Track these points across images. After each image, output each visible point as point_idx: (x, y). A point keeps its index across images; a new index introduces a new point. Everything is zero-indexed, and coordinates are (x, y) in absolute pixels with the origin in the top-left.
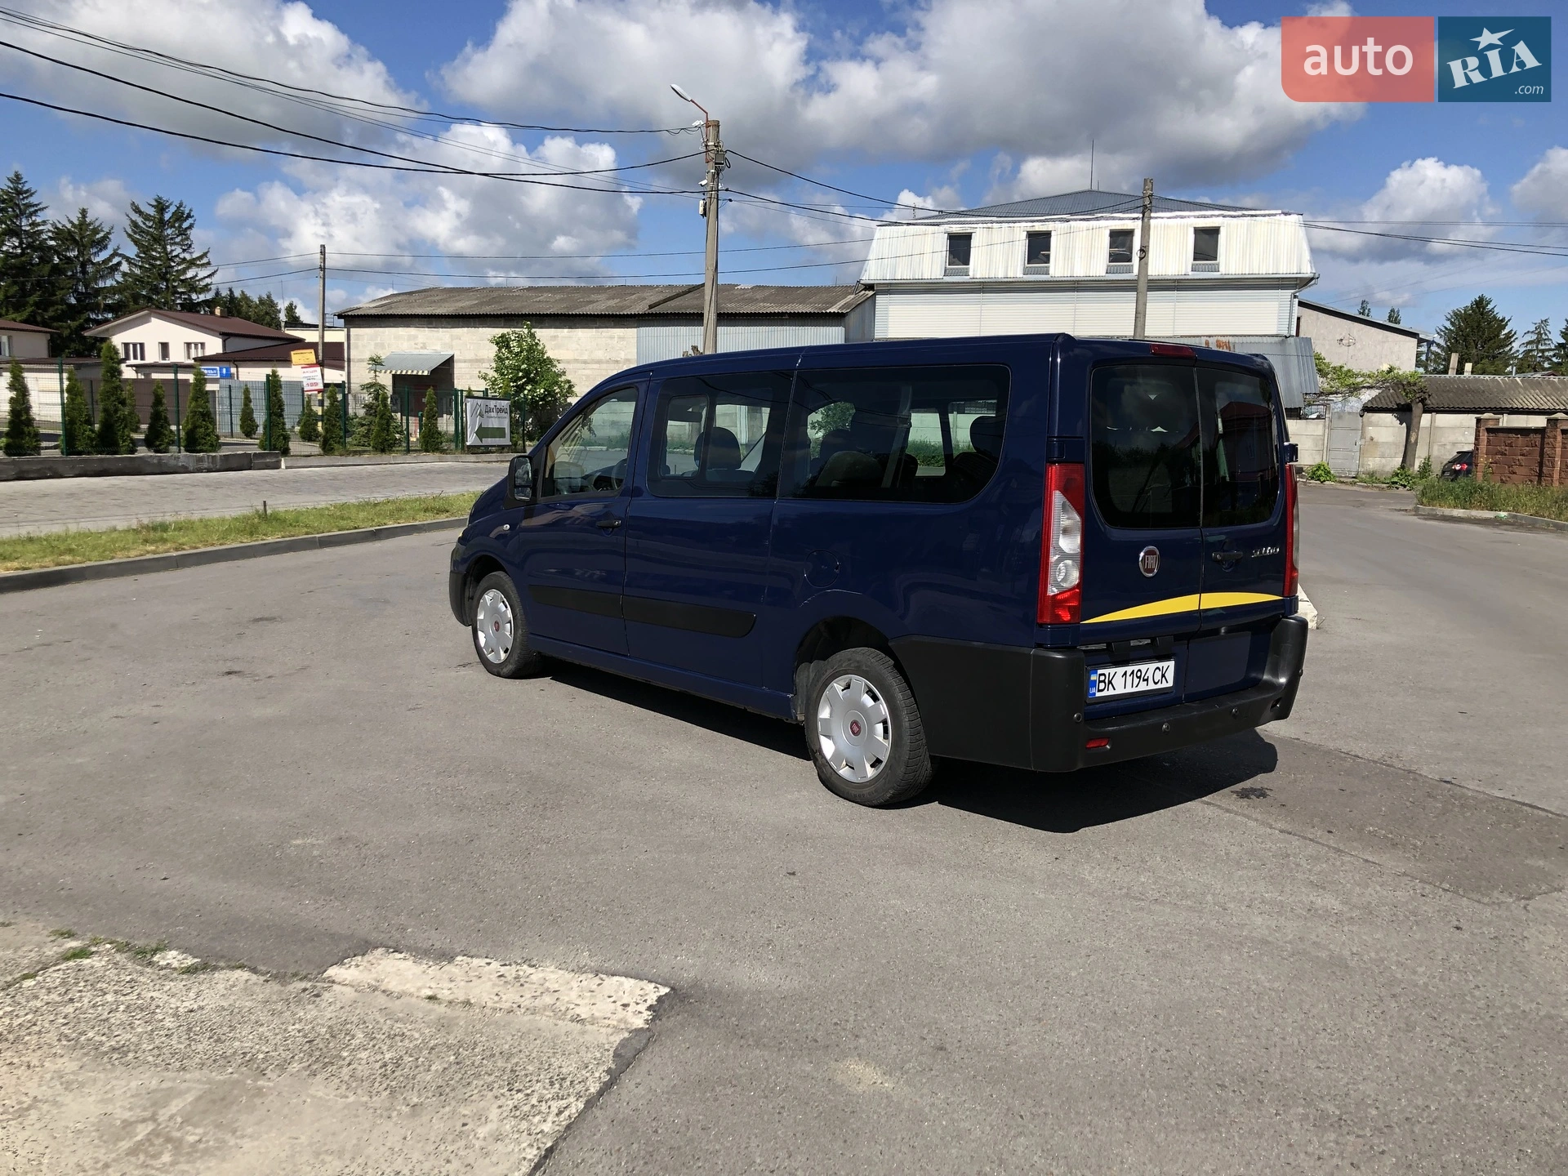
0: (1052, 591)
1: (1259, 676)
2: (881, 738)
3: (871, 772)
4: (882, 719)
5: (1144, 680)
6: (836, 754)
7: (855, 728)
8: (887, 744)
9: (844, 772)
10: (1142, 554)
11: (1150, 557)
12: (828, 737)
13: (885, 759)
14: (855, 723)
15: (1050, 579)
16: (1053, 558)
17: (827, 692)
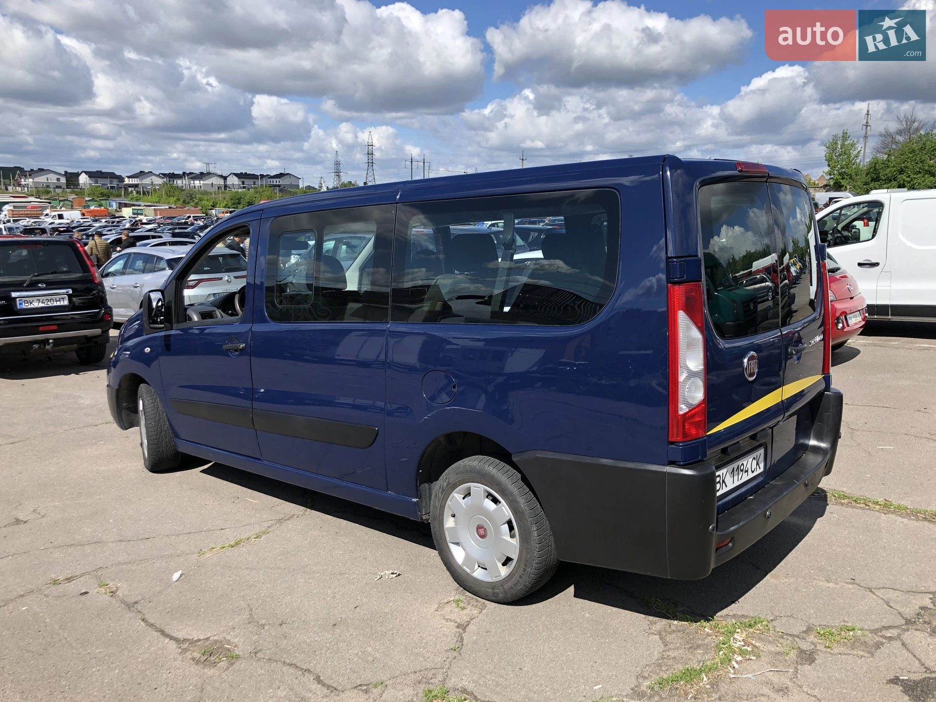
0: (683, 409)
1: (807, 442)
2: (508, 538)
3: (504, 571)
4: (507, 519)
5: (746, 472)
6: (468, 557)
7: (482, 532)
8: (515, 542)
9: (478, 574)
10: (746, 360)
11: (752, 362)
12: (457, 544)
13: (515, 556)
14: (479, 528)
15: (680, 399)
16: (682, 377)
17: (448, 502)
